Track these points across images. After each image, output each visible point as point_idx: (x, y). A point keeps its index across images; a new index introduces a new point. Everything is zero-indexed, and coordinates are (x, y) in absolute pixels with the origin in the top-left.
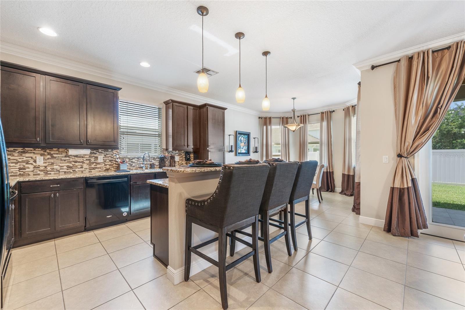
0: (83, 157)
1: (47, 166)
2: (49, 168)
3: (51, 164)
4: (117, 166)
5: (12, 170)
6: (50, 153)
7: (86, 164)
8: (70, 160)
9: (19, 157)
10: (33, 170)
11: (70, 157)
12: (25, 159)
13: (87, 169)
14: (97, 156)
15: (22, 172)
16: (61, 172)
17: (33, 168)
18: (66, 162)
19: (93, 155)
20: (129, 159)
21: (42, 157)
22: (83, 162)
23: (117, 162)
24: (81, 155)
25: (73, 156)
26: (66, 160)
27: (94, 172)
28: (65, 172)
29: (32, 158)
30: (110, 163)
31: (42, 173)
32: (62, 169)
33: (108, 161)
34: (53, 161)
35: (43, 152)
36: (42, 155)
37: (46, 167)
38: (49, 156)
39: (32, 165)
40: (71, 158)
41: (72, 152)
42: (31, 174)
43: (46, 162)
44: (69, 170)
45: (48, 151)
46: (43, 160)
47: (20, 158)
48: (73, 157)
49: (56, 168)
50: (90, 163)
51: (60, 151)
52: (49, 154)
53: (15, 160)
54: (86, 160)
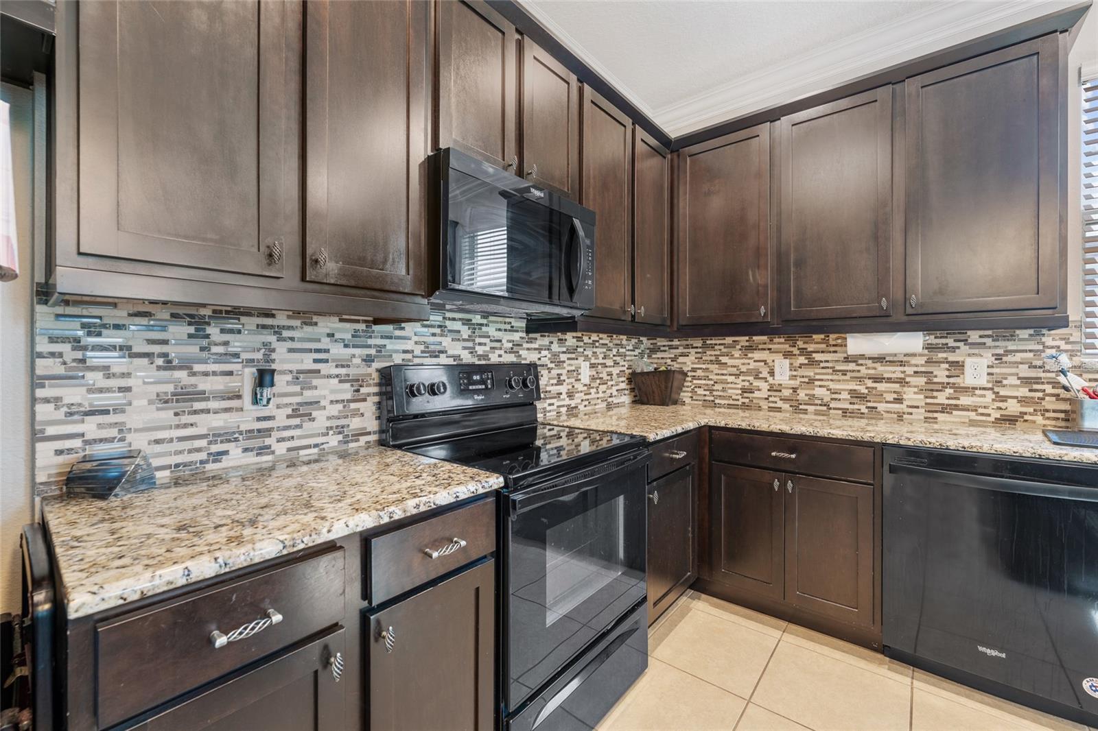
0: (902, 363)
1: (797, 388)
2: (802, 395)
3: (808, 383)
4: (1066, 406)
5: (730, 391)
6: (806, 349)
7: (916, 390)
8: (859, 371)
9: (742, 361)
10: (769, 396)
11: (860, 362)
12: (753, 365)
13: (917, 407)
14: (960, 359)
15: (747, 398)
16: (835, 409)
17: (769, 390)
18: (847, 377)
19: (941, 355)
21: (787, 361)
22: (902, 382)
23: (1066, 389)
24: (895, 355)
25: (870, 358)
26: (847, 371)
27: (945, 422)
28: (845, 411)
29: (765, 362)
30: (1024, 392)
31: (786, 406)
32: (836, 399)
33: (1013, 381)
34: (812, 374)
35: (790, 346)
36: (787, 355)
37: (795, 390)
38: (803, 358)
39: (766, 382)
40: (862, 365)
41: (857, 344)
42: (764, 405)
43: (795, 376)
44: (856, 407)
45: (800, 344)
46: (788, 369)
47: (743, 364)
48: (870, 361)
49: (821, 397)
50: (931, 387)
51: (832, 342)
52: (803, 352)
53: (735, 367)
54: (915, 372)
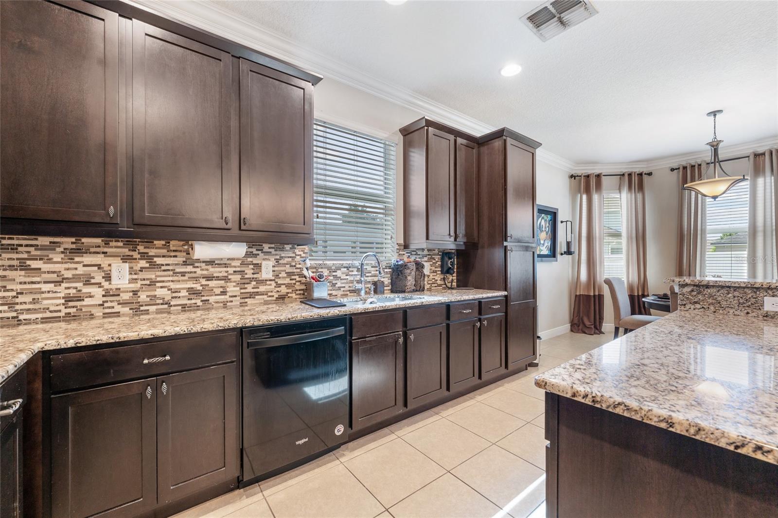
0: (226, 265)
1: (138, 291)
2: (143, 297)
3: (149, 285)
4: (303, 287)
5: (45, 302)
6: (147, 253)
7: (235, 284)
8: (195, 272)
9: (66, 266)
10: (103, 302)
11: (196, 265)
12: (81, 270)
13: (235, 296)
14: (259, 262)
15: (73, 307)
16: (175, 306)
17: (103, 296)
18: (186, 278)
19: (250, 259)
20: (329, 268)
21: (127, 265)
22: (226, 279)
23: (305, 277)
24: (222, 259)
25: (204, 262)
26: (186, 273)
27: (252, 304)
28: (184, 306)
29: (99, 266)
30: (287, 281)
31: (126, 310)
32: (176, 297)
33: (283, 275)
34: (153, 277)
35: (129, 250)
36: (125, 259)
37: (135, 293)
38: (145, 261)
39: (100, 287)
40: (197, 267)
41: (202, 250)
42: (98, 312)
43: (136, 279)
44: (193, 301)
45: (141, 248)
46: (128, 273)
47: (68, 269)
48: (204, 264)
49: (162, 297)
50: (243, 281)
51: (172, 248)
52: (144, 256)
53: (54, 272)
54: (234, 272)
